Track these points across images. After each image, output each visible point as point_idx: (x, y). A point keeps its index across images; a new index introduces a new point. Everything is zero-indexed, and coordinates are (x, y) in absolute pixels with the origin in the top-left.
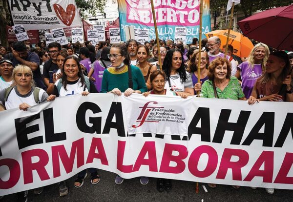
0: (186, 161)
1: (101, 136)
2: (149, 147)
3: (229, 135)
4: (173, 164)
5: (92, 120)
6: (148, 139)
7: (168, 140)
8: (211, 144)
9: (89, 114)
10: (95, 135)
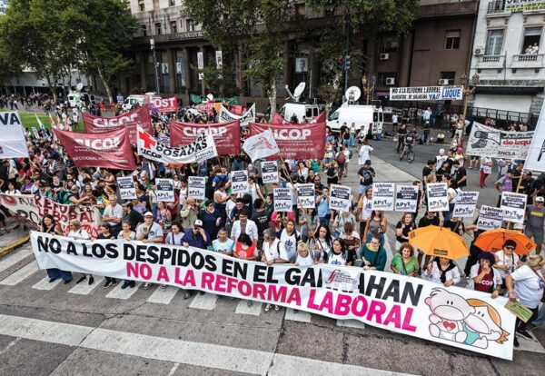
0: (350, 306)
1: (299, 287)
2: (329, 296)
3: (374, 291)
4: (343, 309)
5: (294, 277)
6: (329, 290)
7: (340, 292)
8: (364, 296)
9: (294, 274)
10: (295, 286)
